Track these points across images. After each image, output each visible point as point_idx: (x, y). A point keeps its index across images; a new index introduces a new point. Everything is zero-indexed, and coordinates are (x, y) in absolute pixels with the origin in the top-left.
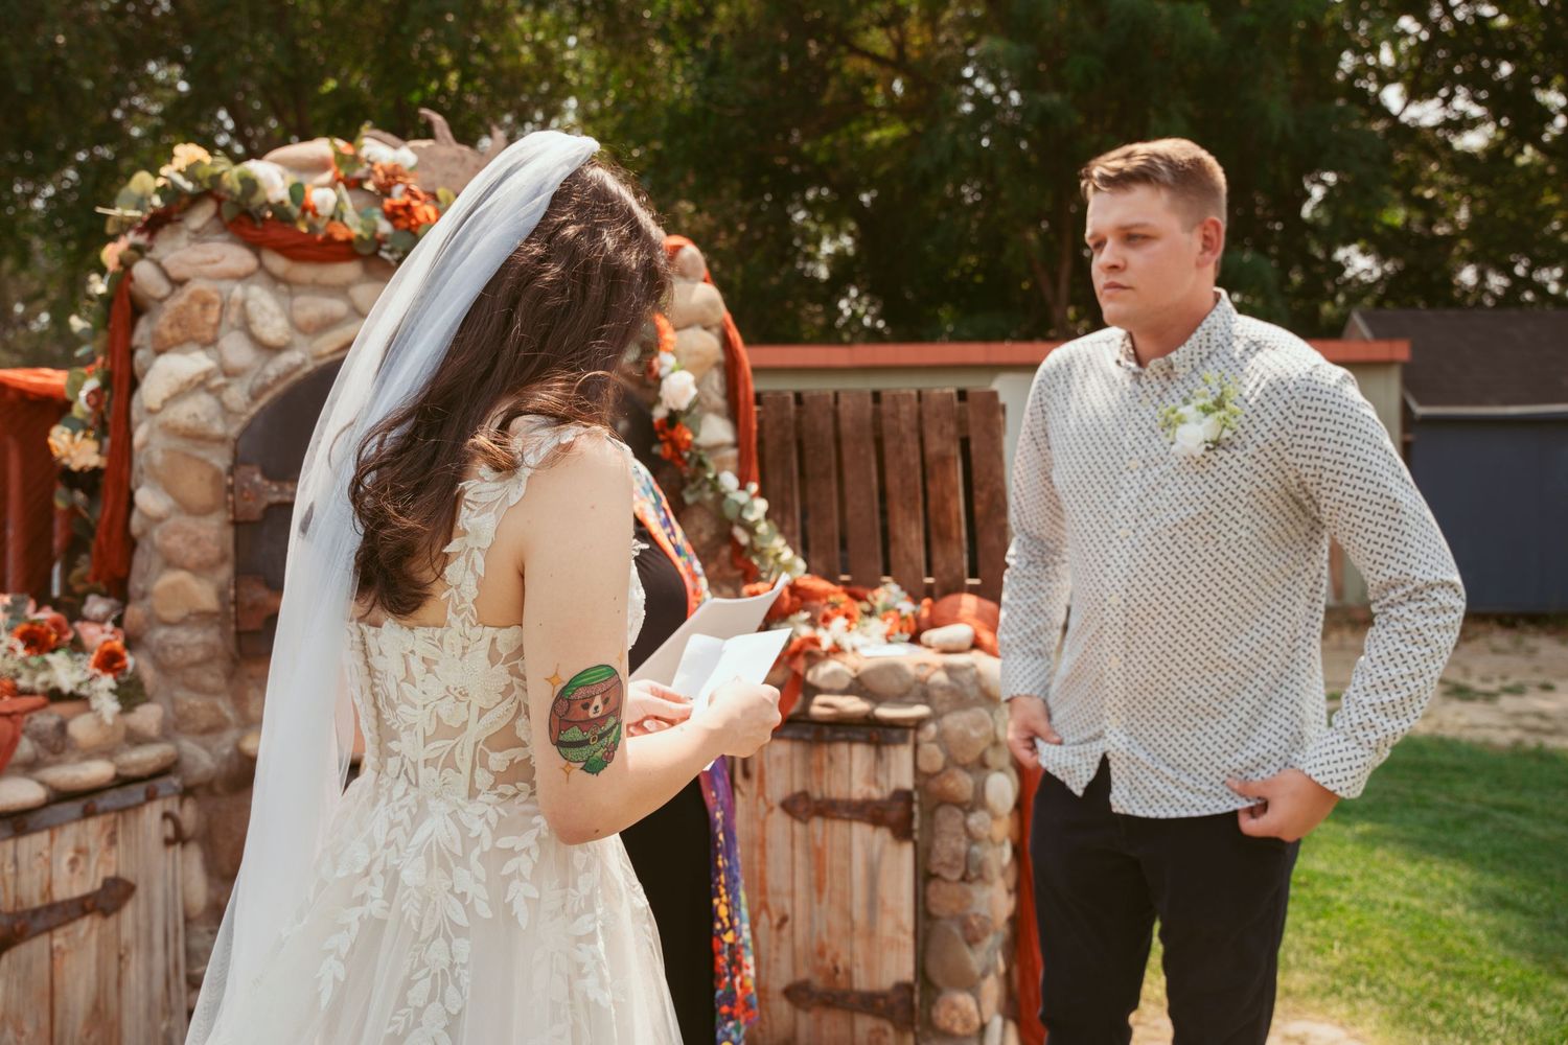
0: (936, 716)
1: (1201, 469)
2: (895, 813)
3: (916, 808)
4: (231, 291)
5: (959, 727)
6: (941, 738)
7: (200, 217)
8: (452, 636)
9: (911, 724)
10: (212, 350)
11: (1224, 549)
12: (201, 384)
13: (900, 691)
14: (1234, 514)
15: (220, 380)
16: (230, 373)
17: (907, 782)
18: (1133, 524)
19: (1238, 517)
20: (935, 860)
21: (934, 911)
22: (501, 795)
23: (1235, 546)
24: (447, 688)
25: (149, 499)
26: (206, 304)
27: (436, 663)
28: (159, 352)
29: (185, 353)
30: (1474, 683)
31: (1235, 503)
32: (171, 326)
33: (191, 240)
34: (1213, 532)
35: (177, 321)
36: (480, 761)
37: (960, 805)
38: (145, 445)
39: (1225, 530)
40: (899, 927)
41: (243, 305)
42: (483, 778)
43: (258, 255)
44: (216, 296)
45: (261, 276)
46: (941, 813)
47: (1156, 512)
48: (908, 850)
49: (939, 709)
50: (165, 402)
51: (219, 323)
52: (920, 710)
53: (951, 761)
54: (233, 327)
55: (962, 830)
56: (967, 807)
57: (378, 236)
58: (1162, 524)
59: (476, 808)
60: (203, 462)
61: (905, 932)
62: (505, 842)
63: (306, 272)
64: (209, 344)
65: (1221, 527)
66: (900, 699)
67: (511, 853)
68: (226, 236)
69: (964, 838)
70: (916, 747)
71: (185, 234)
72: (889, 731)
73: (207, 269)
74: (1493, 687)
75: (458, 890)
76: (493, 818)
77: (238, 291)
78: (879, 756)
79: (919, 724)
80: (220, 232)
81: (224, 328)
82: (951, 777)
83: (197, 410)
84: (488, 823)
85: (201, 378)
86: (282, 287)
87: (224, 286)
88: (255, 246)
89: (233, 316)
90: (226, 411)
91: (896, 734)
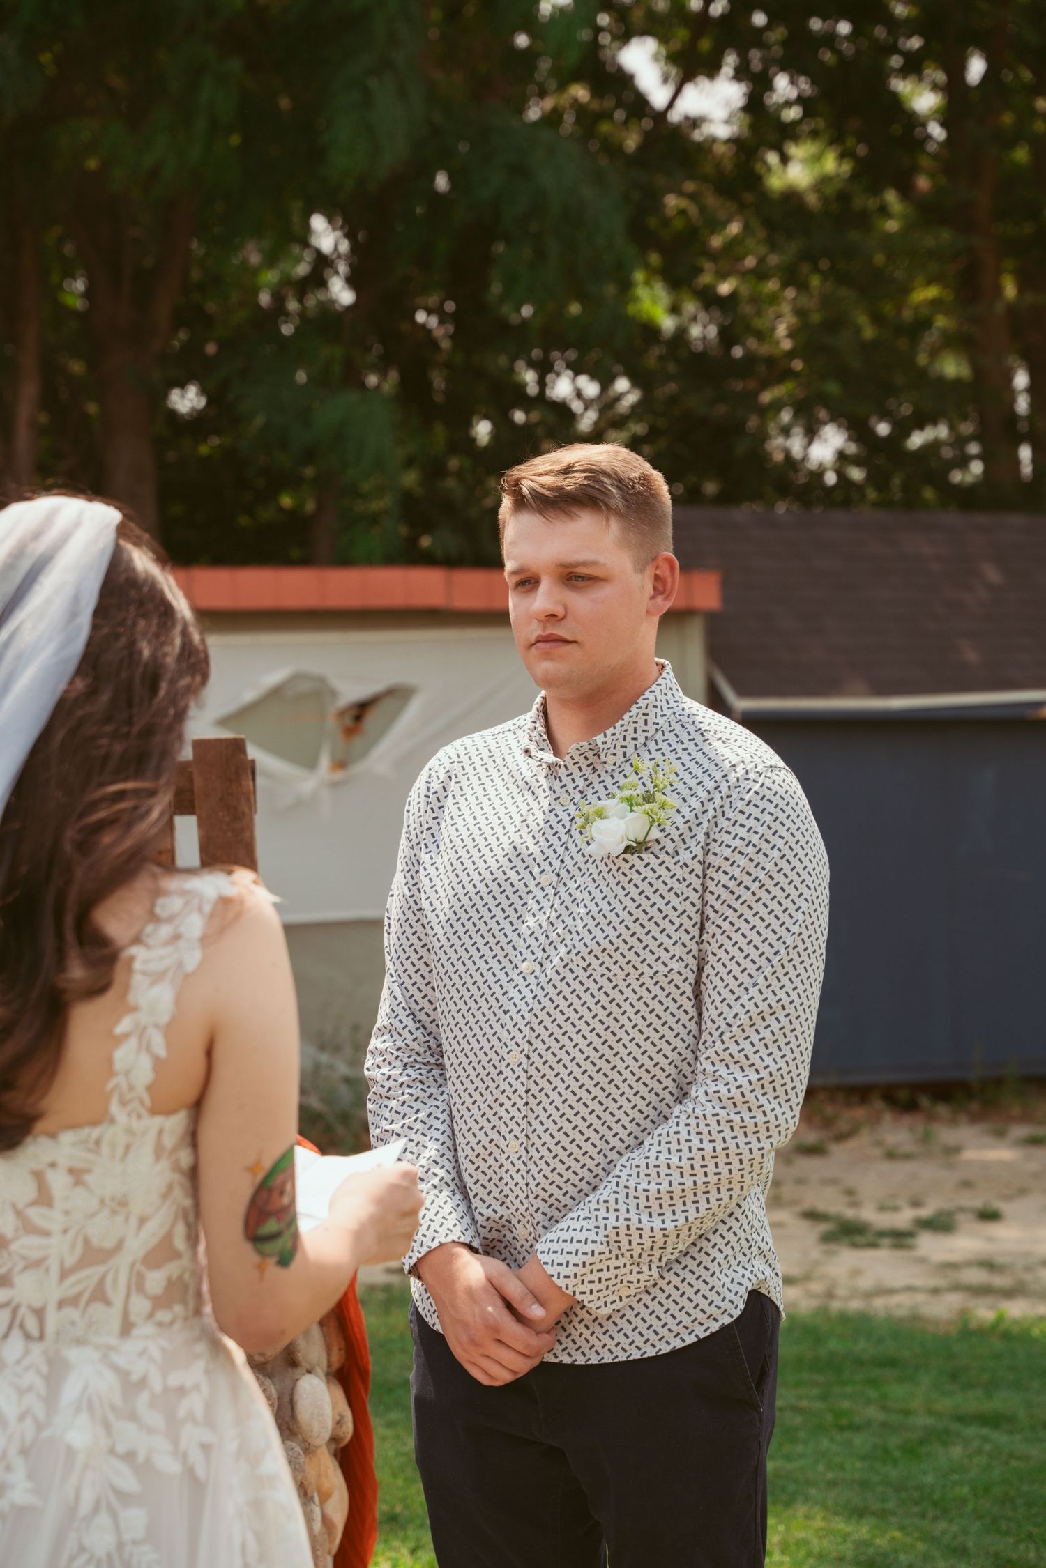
1: (622, 878)
8: (112, 1134)
11: (650, 984)
14: (662, 938)
18: (539, 954)
19: (668, 943)
22: (160, 1324)
23: (663, 982)
24: (102, 1201)
27: (88, 1171)
30: (869, 1215)
31: (665, 924)
34: (636, 961)
36: (138, 1284)
39: (650, 959)
42: (140, 1305)
47: (568, 937)
58: (574, 952)
59: (131, 1346)
62: (174, 1380)
65: (645, 954)
67: (182, 1391)
74: (903, 1218)
75: (121, 1449)
76: (155, 1352)
84: (151, 1359)
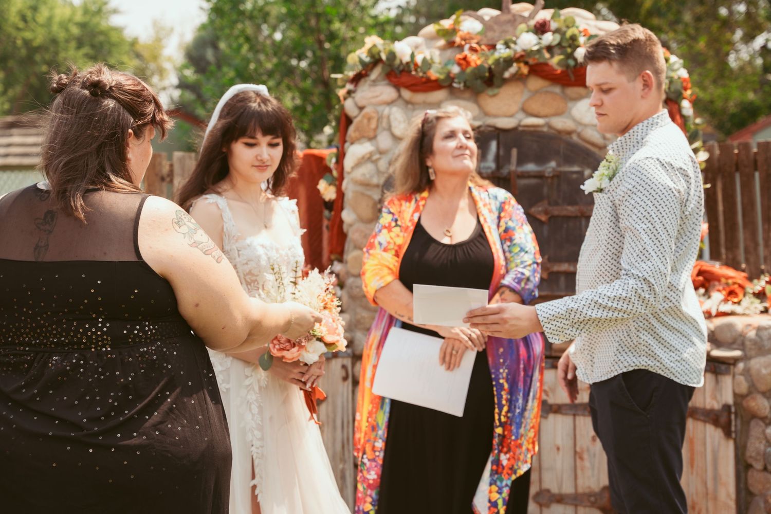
0: (745, 358)
2: (723, 419)
3: (733, 417)
4: (383, 111)
5: (757, 366)
6: (747, 372)
7: (376, 73)
9: (732, 362)
10: (374, 141)
12: (368, 159)
13: (730, 341)
15: (377, 156)
16: (382, 153)
17: (730, 400)
20: (748, 454)
21: (751, 489)
25: (347, 216)
26: (369, 119)
28: (352, 143)
29: (361, 144)
32: (355, 131)
33: (371, 86)
35: (357, 129)
37: (763, 419)
38: (346, 189)
40: (728, 495)
41: (388, 118)
43: (399, 91)
44: (374, 115)
45: (400, 102)
46: (753, 423)
48: (731, 444)
49: (749, 354)
50: (353, 168)
51: (377, 127)
52: (737, 353)
53: (753, 389)
54: (384, 129)
55: (762, 436)
56: (767, 421)
57: (452, 75)
60: (369, 197)
61: (731, 499)
63: (420, 97)
64: (372, 138)
66: (730, 345)
68: (386, 82)
69: (764, 442)
70: (734, 376)
71: (369, 82)
72: (720, 365)
73: (374, 101)
77: (386, 110)
78: (717, 382)
79: (735, 361)
80: (384, 80)
81: (380, 129)
82: (754, 399)
83: (366, 171)
85: (368, 156)
86: (410, 106)
87: (380, 109)
88: (397, 87)
89: (384, 124)
90: (379, 172)
91: (723, 367)
